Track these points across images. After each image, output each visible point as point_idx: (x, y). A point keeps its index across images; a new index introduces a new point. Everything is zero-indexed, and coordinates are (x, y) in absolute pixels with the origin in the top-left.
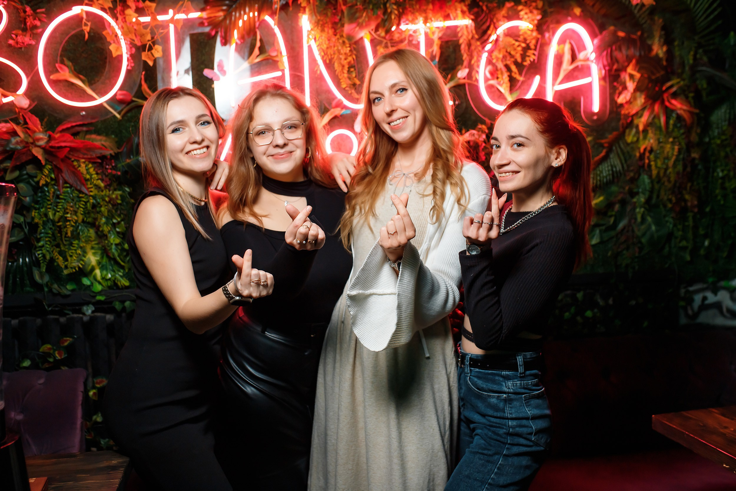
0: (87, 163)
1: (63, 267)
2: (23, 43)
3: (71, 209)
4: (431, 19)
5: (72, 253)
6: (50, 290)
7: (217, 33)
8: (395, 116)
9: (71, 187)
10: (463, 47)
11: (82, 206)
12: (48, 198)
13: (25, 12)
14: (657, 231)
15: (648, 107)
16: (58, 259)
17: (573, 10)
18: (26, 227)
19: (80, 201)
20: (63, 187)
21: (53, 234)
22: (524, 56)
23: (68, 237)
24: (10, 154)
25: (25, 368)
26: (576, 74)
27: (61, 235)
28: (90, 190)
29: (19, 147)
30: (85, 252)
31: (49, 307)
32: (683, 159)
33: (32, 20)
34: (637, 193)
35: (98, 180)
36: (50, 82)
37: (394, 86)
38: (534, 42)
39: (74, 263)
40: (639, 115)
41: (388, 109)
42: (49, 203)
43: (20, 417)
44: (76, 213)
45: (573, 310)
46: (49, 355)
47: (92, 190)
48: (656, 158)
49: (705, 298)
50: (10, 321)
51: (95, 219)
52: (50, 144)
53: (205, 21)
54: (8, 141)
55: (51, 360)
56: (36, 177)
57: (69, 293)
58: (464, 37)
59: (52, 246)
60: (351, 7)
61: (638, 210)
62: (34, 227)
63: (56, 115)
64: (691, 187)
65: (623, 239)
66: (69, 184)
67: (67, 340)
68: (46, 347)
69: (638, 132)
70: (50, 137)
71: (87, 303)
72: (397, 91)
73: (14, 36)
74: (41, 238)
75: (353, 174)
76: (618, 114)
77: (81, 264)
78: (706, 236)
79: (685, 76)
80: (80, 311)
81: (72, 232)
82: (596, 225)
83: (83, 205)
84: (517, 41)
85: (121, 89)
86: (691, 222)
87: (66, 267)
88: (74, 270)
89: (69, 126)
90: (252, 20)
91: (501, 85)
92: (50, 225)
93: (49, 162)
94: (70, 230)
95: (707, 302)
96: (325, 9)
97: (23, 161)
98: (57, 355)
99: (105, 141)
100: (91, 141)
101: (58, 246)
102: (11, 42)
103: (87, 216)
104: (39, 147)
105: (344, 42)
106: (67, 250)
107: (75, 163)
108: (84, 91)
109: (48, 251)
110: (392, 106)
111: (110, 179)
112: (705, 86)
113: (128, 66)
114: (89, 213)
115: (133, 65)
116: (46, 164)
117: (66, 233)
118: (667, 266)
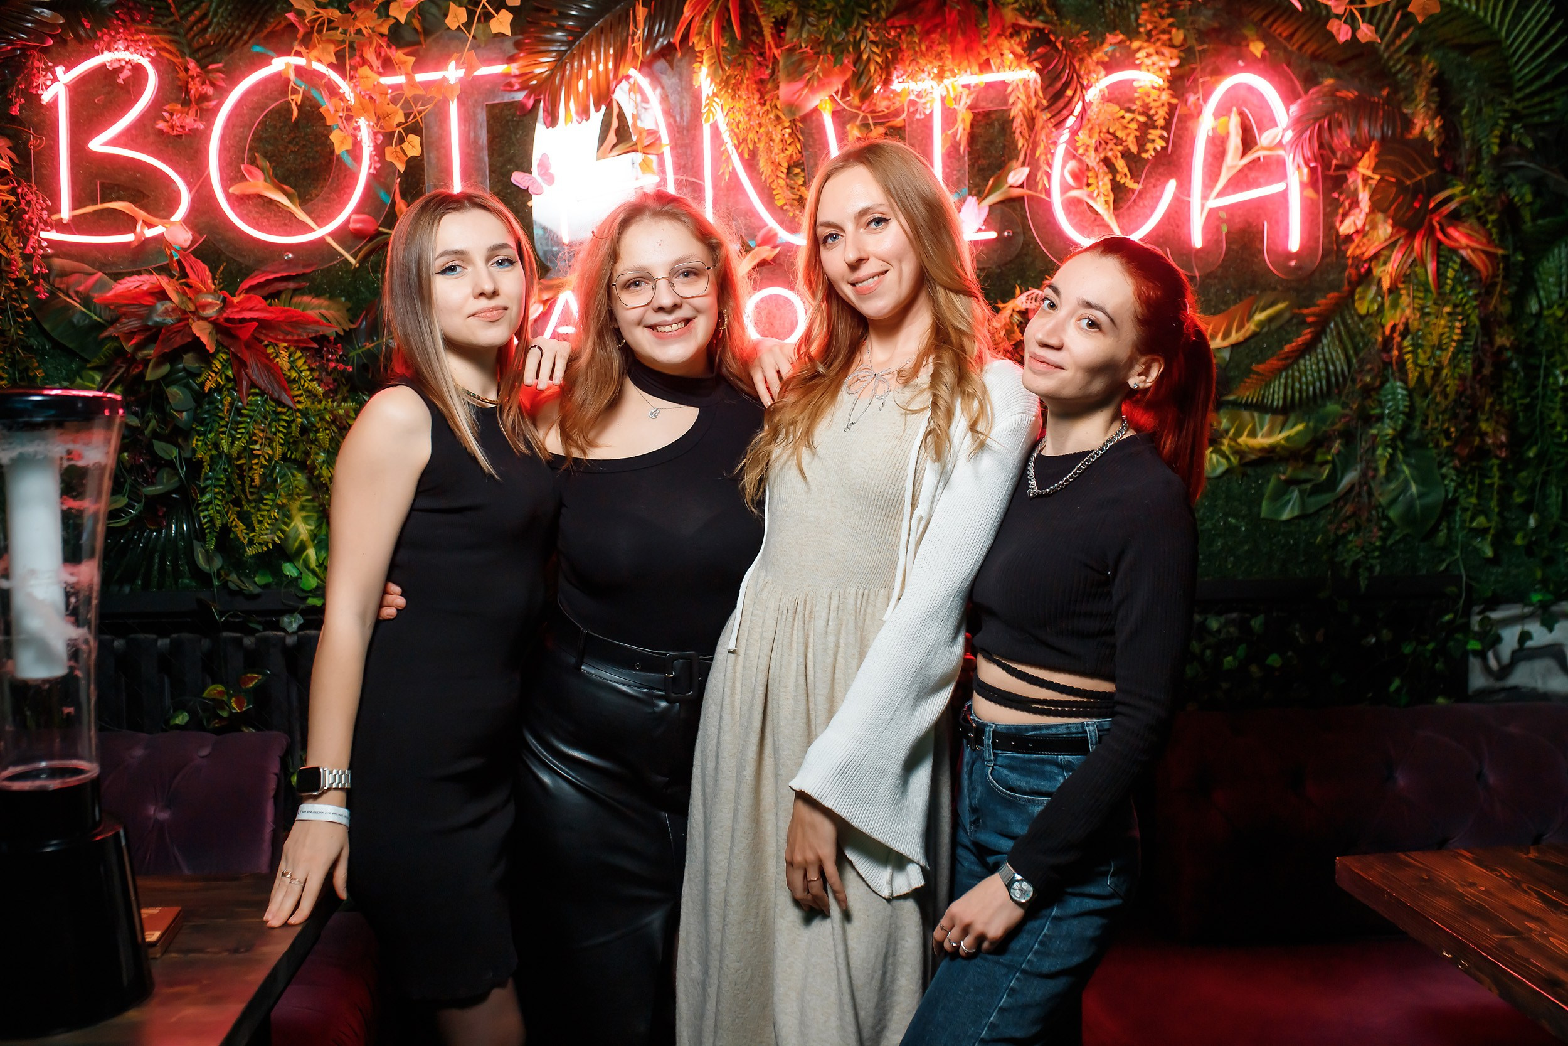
0: (292, 349)
1: (245, 542)
2: (183, 127)
3: (261, 435)
4: (952, 71)
5: (262, 516)
6: (225, 585)
7: (537, 102)
8: (865, 270)
9: (262, 394)
10: (1018, 124)
11: (281, 429)
12: (220, 414)
13: (187, 70)
14: (1421, 495)
15: (1401, 241)
16: (236, 526)
17: (1248, 46)
18: (182, 468)
19: (279, 420)
20: (249, 395)
21: (229, 481)
22: (1141, 141)
23: (255, 487)
24: (153, 334)
25: (178, 727)
26: (1252, 175)
27: (243, 483)
28: (296, 399)
29: (169, 320)
30: (288, 516)
31: (221, 614)
32: (1475, 348)
33: (198, 85)
34: (1380, 418)
35: (312, 380)
36: (229, 197)
37: (863, 213)
38: (1162, 112)
39: (266, 535)
40: (1382, 259)
41: (852, 257)
42: (222, 423)
43: (164, 816)
44: (270, 442)
45: (1241, 650)
46: (221, 704)
47: (302, 399)
48: (1416, 346)
49: (1525, 636)
50: (156, 641)
51: (307, 454)
52: (225, 315)
53: (514, 80)
54: (151, 308)
55: (225, 714)
56: (199, 375)
57: (257, 590)
58: (1020, 105)
59: (227, 503)
60: (791, 51)
61: (1379, 451)
62: (195, 467)
63: (239, 259)
64: (1492, 405)
65: (1348, 509)
66: (259, 388)
67: (254, 678)
68: (214, 690)
69: (1380, 292)
70: (224, 300)
71: (291, 611)
72: (869, 223)
73: (165, 114)
74: (207, 487)
75: (785, 376)
76: (1341, 254)
77: (279, 537)
78: (1528, 508)
79: (1481, 179)
80: (277, 627)
81: (263, 477)
82: (1291, 482)
83: (283, 426)
84: (1129, 110)
85: (358, 210)
86: (1496, 479)
87: (251, 542)
88: (265, 549)
89: (263, 280)
90: (602, 79)
91: (1094, 199)
92: (223, 464)
93: (224, 347)
94: (257, 474)
95: (1529, 644)
96: (740, 55)
97: (176, 346)
98: (234, 705)
99: (328, 308)
100: (300, 310)
101: (237, 502)
102: (161, 125)
103: (293, 447)
104: (206, 319)
105: (778, 118)
106: (253, 511)
107: (270, 350)
108: (292, 215)
109: (218, 512)
110: (859, 250)
111: (335, 380)
112: (1529, 198)
113: (370, 167)
114: (295, 443)
115: (378, 165)
116: (217, 351)
117: (253, 480)
118: (1443, 567)
